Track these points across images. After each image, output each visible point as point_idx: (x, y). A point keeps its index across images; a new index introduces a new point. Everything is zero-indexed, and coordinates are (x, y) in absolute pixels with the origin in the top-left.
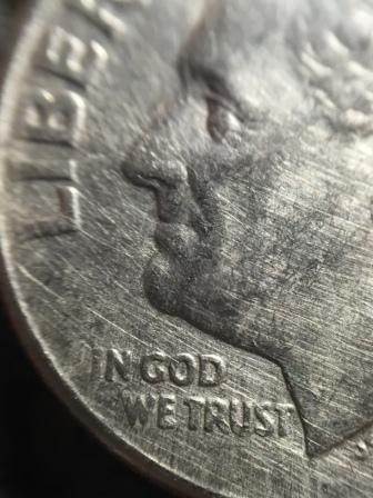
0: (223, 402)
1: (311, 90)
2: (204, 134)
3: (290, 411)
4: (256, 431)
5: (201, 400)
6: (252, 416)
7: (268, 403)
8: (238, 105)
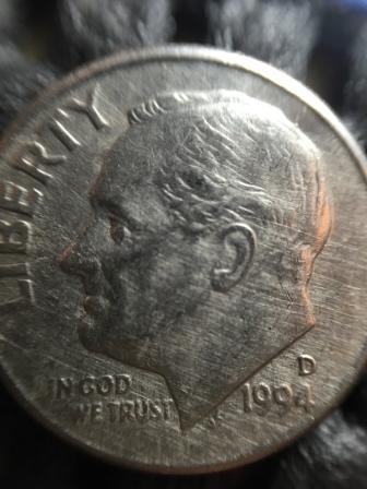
0: (131, 402)
1: (171, 211)
4: (151, 418)
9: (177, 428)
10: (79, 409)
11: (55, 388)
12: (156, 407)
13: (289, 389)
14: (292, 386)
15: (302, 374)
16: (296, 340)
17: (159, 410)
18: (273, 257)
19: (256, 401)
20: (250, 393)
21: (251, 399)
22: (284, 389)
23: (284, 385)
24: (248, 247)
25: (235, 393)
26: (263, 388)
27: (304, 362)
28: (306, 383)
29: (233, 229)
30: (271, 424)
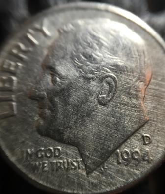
0: (61, 161)
2: (51, 84)
3: (81, 161)
4: (72, 169)
5: (55, 161)
6: (70, 164)
7: (75, 159)
8: (59, 75)
9: (85, 173)
10: (36, 165)
11: (25, 155)
12: (74, 163)
13: (139, 152)
14: (141, 150)
15: (145, 144)
16: (140, 127)
17: (75, 164)
18: (126, 88)
19: (123, 158)
20: (120, 155)
21: (121, 158)
22: (137, 152)
23: (137, 150)
24: (114, 84)
25: (113, 155)
26: (126, 152)
27: (145, 138)
28: (147, 148)
29: (107, 77)
30: (132, 170)
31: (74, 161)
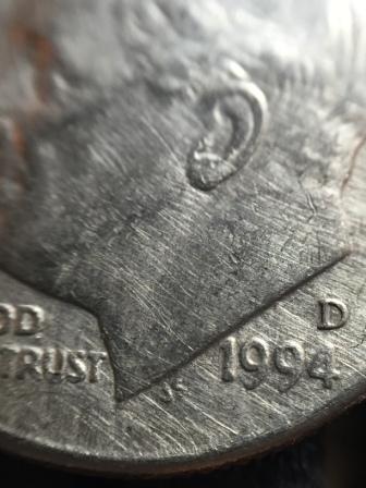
0: (38, 351)
3: (103, 358)
4: (69, 377)
5: (16, 348)
6: (65, 364)
7: (83, 352)
12: (78, 361)
13: (300, 349)
14: (305, 345)
15: (323, 329)
16: (318, 273)
17: (82, 365)
19: (243, 365)
20: (234, 353)
21: (235, 362)
22: (291, 349)
23: (293, 343)
29: (230, 93)
31: (80, 356)
